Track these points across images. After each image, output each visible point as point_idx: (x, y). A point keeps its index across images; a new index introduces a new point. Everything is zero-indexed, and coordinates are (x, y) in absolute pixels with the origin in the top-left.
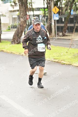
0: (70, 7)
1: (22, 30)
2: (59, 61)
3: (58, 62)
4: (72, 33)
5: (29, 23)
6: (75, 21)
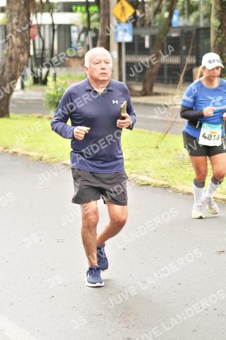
0: (169, 3)
1: (16, 72)
2: (132, 175)
4: (174, 85)
5: (37, 52)
6: (184, 48)
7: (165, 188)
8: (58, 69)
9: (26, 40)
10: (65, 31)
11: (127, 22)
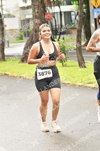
3: (95, 88)
5: (57, 27)
8: (65, 35)
9: (43, 21)
10: (68, 15)
11: (98, 7)
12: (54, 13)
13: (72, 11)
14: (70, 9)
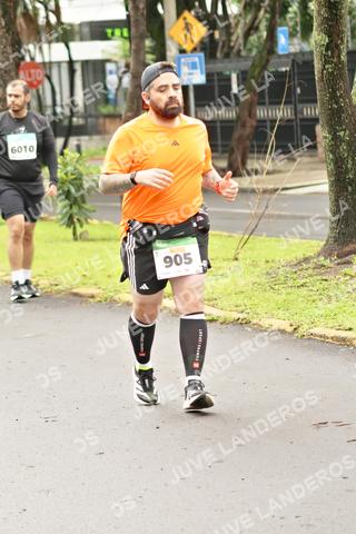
4: (262, 155)
6: (299, 90)
7: (241, 323)
8: (84, 139)
10: (95, 72)
12: (50, 63)
13: (109, 61)
14: (103, 51)
